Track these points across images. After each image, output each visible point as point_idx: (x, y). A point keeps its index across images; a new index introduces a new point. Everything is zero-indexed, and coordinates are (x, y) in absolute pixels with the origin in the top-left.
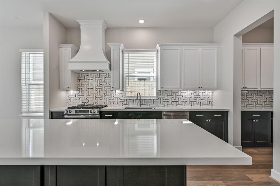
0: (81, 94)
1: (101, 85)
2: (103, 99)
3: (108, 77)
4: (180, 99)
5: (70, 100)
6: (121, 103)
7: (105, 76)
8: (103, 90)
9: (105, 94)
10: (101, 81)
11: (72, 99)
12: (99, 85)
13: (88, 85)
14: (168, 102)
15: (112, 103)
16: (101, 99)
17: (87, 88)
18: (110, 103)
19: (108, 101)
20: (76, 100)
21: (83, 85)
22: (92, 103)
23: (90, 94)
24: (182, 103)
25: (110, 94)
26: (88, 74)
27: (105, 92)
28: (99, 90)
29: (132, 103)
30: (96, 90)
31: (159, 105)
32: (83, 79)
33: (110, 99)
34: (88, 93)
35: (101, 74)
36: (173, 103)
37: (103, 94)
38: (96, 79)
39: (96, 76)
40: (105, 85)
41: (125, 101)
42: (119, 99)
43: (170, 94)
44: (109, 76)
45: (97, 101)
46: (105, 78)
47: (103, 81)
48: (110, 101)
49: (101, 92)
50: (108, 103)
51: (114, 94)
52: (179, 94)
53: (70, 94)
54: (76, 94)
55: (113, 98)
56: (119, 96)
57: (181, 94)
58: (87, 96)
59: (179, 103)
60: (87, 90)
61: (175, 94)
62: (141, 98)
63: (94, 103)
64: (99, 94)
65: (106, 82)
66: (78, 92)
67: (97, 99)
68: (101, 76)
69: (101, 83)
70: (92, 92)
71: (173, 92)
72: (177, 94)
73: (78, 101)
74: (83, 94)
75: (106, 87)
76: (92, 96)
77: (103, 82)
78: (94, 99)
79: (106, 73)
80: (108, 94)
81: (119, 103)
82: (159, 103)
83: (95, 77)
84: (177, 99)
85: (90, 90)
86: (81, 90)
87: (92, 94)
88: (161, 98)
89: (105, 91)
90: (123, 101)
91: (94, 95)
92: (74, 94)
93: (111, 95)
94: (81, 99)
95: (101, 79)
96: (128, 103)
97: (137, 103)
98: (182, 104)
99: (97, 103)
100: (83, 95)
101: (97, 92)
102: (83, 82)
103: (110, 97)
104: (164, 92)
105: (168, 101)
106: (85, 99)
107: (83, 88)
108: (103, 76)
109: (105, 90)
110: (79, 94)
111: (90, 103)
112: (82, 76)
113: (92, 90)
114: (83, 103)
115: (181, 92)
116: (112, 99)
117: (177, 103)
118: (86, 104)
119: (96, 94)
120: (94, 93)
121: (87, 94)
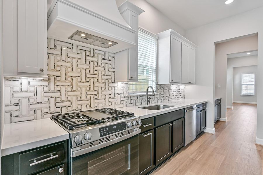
0: (52, 89)
1: (96, 72)
2: (100, 97)
3: (107, 58)
5: (17, 104)
6: (125, 102)
7: (103, 57)
8: (100, 81)
9: (103, 89)
10: (96, 64)
11: (24, 103)
12: (92, 72)
13: (70, 70)
15: (113, 103)
16: (96, 97)
17: (69, 74)
18: (110, 104)
19: (107, 100)
20: (38, 103)
21: (58, 68)
22: (79, 108)
23: (74, 89)
25: (110, 88)
26: (70, 46)
27: (103, 85)
28: (92, 80)
29: (137, 101)
30: (88, 80)
31: (158, 101)
32: (59, 53)
33: (110, 96)
34: (71, 86)
35: (96, 51)
36: (166, 98)
37: (100, 89)
38: (88, 58)
39: (88, 53)
40: (103, 73)
41: (130, 99)
42: (122, 95)
43: (165, 88)
44: (109, 58)
45: (88, 102)
46: (103, 59)
47: (100, 64)
48: (110, 100)
49: (96, 85)
50: (107, 104)
51: (116, 88)
52: (170, 88)
53: (17, 89)
54: (40, 90)
55: (115, 95)
56: (122, 92)
58: (69, 94)
60: (69, 79)
62: (148, 93)
63: (84, 107)
64: (92, 89)
65: (103, 67)
66: (46, 83)
67: (88, 97)
68: (96, 55)
69: (96, 68)
70: (79, 84)
71: (167, 86)
73: (46, 105)
74: (58, 89)
75: (104, 75)
76: (79, 93)
77: (99, 66)
78: (84, 97)
79: (105, 52)
80: (107, 89)
81: (122, 102)
82: (158, 99)
83: (86, 55)
84: (169, 93)
85: (74, 79)
86: (52, 78)
87: (79, 89)
88: (160, 93)
89: (103, 83)
90: (127, 99)
91: (84, 89)
92: (33, 89)
93: (112, 89)
94: (52, 100)
95: (96, 60)
96: (132, 102)
97: (141, 100)
99: (88, 106)
100: (59, 91)
101: (88, 84)
102: (58, 61)
103: (110, 93)
104: (161, 86)
105: (164, 96)
106: (64, 99)
107: (58, 74)
108: (100, 56)
109: (103, 81)
110: (46, 89)
111: (74, 108)
112: (56, 47)
113: (79, 79)
114: (59, 110)
116: (113, 96)
117: (169, 98)
118: (64, 111)
119: (88, 89)
120: (84, 86)
121: (69, 89)
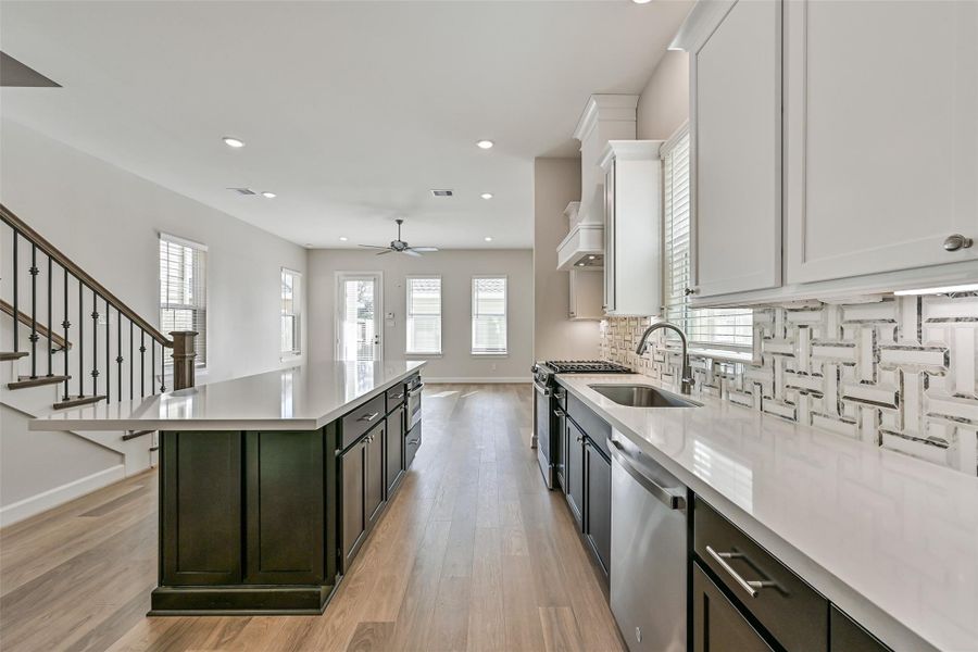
4: (913, 381)
6: (659, 366)
14: (817, 394)
15: (644, 363)
16: (630, 345)
24: (939, 430)
27: (636, 323)
31: (767, 405)
36: (850, 409)
41: (667, 360)
42: (654, 348)
43: (833, 334)
49: (630, 323)
52: (909, 335)
57: (934, 334)
59: (912, 427)
61: (867, 334)
64: (628, 330)
67: (626, 344)
71: (850, 315)
72: (886, 334)
76: (620, 337)
78: (623, 344)
81: (655, 365)
82: (768, 392)
84: (890, 377)
88: (779, 359)
90: (662, 358)
96: (671, 370)
98: (941, 444)
104: (791, 316)
105: (815, 384)
115: (932, 311)
117: (890, 419)
